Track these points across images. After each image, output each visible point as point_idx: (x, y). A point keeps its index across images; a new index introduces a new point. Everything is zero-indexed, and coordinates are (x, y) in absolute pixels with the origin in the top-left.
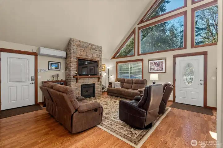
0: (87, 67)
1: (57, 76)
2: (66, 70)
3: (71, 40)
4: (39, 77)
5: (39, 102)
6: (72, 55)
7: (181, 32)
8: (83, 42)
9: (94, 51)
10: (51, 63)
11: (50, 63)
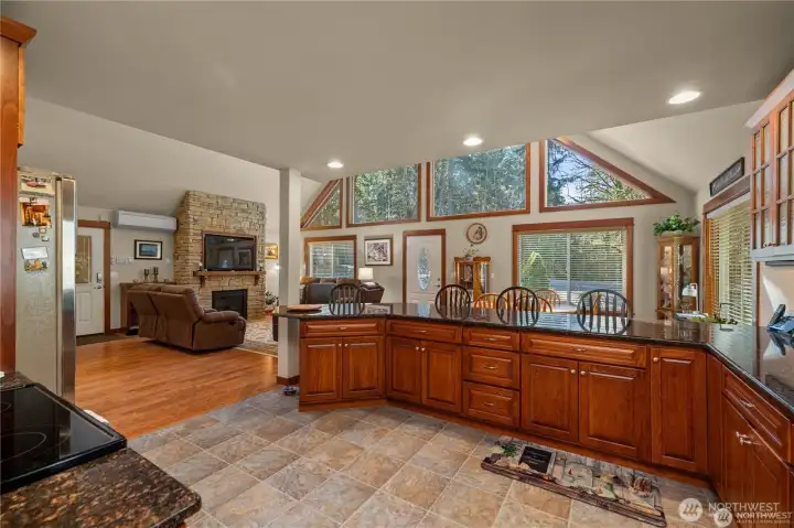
0: (231, 248)
1: (156, 271)
2: (176, 257)
3: (187, 193)
4: (113, 274)
5: (112, 327)
6: (191, 226)
8: (217, 197)
9: (245, 215)
10: (141, 245)
11: (138, 243)
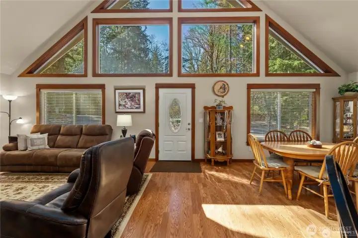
7: (166, 58)
